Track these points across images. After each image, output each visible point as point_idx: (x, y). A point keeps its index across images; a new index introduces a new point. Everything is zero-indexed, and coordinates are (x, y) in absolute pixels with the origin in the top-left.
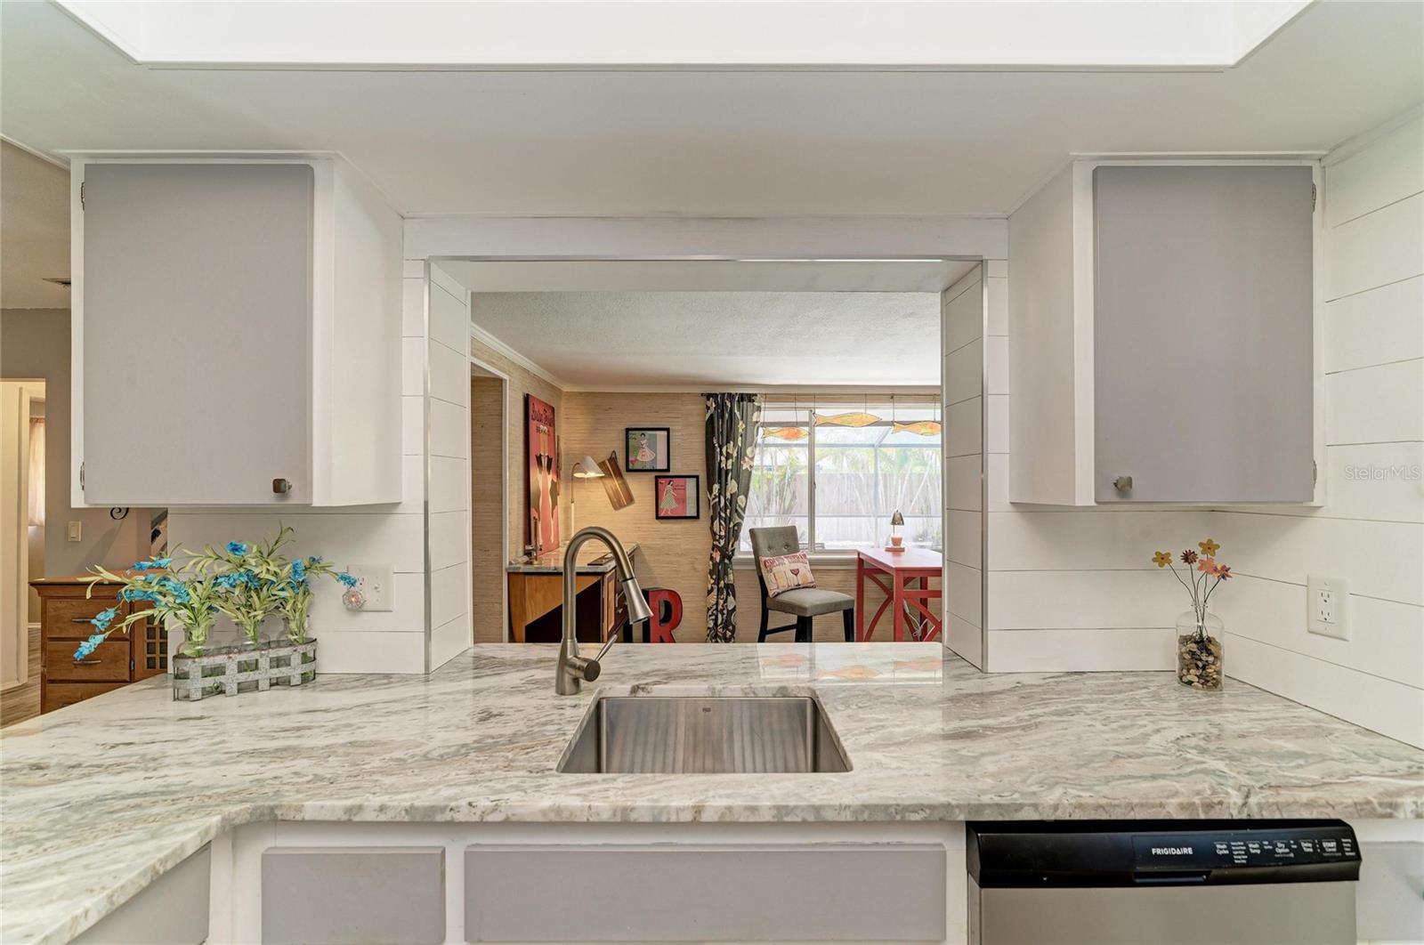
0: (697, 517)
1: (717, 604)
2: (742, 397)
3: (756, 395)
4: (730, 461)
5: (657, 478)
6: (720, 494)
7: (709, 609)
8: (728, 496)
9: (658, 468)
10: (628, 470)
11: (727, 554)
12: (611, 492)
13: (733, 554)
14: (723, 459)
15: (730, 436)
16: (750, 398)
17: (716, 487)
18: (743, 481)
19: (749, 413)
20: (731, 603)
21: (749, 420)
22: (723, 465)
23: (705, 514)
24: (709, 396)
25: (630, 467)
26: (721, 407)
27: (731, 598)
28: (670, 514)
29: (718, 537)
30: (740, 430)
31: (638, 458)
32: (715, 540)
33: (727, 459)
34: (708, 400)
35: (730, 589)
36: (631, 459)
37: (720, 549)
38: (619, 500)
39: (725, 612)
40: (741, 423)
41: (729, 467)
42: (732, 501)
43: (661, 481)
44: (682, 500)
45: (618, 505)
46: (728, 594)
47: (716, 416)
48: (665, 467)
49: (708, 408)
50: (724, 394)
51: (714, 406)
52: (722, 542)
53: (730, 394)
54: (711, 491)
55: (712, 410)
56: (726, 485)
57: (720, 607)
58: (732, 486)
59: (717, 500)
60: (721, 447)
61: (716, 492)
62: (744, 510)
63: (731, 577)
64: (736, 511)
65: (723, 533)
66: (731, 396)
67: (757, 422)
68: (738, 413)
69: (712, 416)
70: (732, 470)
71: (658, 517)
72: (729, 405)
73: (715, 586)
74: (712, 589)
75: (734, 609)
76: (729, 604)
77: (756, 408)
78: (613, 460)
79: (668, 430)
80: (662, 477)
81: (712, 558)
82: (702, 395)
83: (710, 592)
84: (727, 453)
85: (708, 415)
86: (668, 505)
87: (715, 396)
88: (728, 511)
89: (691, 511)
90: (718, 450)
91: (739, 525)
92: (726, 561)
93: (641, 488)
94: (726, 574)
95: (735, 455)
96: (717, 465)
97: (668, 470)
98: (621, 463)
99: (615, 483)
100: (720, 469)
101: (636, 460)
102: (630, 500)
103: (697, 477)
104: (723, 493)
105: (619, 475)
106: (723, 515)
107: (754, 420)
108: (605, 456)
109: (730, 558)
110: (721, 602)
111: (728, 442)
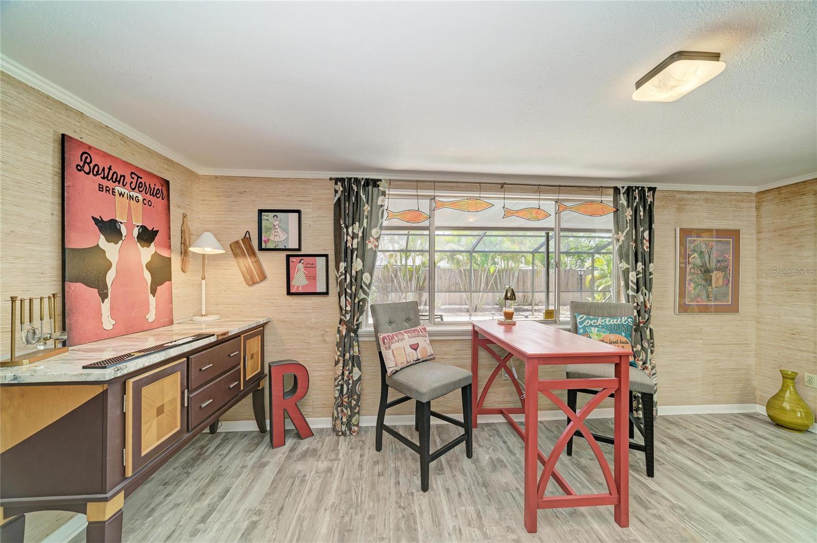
0: (327, 293)
1: (343, 374)
2: (368, 182)
3: (381, 180)
4: (355, 241)
5: (288, 257)
6: (346, 272)
7: (336, 380)
8: (354, 273)
9: (290, 247)
10: (261, 249)
11: (353, 329)
12: (244, 269)
13: (358, 328)
14: (349, 238)
15: (356, 217)
16: (375, 183)
17: (343, 265)
18: (368, 259)
19: (375, 197)
20: (356, 373)
21: (374, 203)
22: (349, 244)
23: (334, 289)
24: (337, 180)
25: (263, 246)
26: (348, 191)
27: (356, 369)
28: (301, 290)
29: (344, 312)
30: (366, 213)
31: (271, 238)
32: (341, 314)
33: (353, 238)
34: (336, 184)
35: (356, 361)
36: (263, 239)
37: (346, 323)
38: (252, 278)
39: (351, 382)
40: (366, 206)
41: (355, 246)
42: (357, 278)
43: (292, 259)
44: (312, 278)
45: (252, 282)
46: (353, 365)
47: (342, 199)
48: (297, 247)
49: (336, 192)
50: (350, 179)
51: (341, 189)
52: (348, 317)
53: (356, 180)
54: (338, 268)
55: (340, 192)
56: (352, 263)
57: (345, 378)
58: (358, 265)
59: (343, 277)
60: (347, 227)
61: (342, 269)
62: (369, 286)
63: (356, 349)
64: (361, 287)
65: (348, 308)
66: (357, 180)
67: (382, 206)
68: (363, 197)
69: (339, 199)
70: (357, 249)
71: (289, 293)
72: (355, 188)
73: (341, 358)
74: (339, 360)
75: (359, 379)
76: (354, 374)
77: (380, 193)
78: (247, 239)
79: (298, 212)
80: (292, 255)
81: (339, 331)
82: (331, 179)
83: (337, 363)
84: (353, 233)
85: (336, 198)
86: (300, 281)
87: (342, 180)
88: (354, 288)
89: (321, 288)
90: (345, 230)
91: (364, 300)
92: (352, 334)
93: (274, 265)
94: (351, 346)
95: (360, 235)
96: (343, 245)
97: (299, 249)
98: (255, 243)
99: (249, 262)
100: (346, 248)
101: (268, 240)
102: (263, 277)
103: (326, 256)
104: (349, 270)
105: (252, 254)
106: (348, 291)
107: (379, 203)
108: (239, 237)
109: (355, 332)
110: (347, 373)
111: (353, 223)
